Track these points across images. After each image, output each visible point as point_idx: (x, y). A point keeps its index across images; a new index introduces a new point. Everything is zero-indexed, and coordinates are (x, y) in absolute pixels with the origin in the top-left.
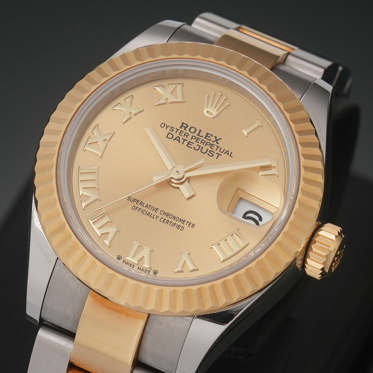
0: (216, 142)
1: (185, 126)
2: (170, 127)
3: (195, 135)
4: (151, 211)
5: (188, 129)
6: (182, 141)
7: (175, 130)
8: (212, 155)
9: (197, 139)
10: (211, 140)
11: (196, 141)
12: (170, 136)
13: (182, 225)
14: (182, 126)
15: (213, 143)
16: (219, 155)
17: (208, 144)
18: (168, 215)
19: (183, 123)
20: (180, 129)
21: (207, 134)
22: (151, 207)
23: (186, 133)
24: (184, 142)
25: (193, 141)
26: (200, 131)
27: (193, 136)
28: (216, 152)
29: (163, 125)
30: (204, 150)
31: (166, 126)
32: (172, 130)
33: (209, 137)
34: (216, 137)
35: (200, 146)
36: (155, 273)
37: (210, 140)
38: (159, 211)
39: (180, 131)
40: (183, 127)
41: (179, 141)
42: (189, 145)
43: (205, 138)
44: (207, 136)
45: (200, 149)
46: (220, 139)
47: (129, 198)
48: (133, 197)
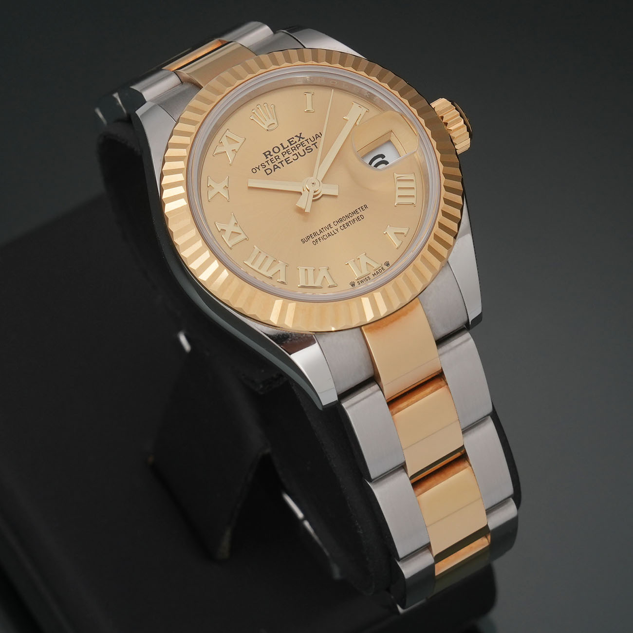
1: (268, 153)
2: (260, 166)
3: (282, 150)
4: (328, 231)
5: (272, 153)
6: (280, 165)
7: (266, 164)
8: (311, 150)
9: (288, 152)
10: (297, 141)
11: (289, 154)
12: (269, 171)
14: (266, 156)
15: (300, 142)
16: (314, 144)
17: (298, 146)
18: (340, 220)
19: (264, 154)
21: (288, 140)
22: (324, 229)
23: (275, 157)
24: (282, 164)
25: (287, 156)
26: (281, 144)
27: (282, 153)
28: (310, 145)
29: (255, 170)
30: (302, 153)
31: (257, 169)
32: (264, 167)
33: (293, 141)
34: (296, 136)
35: (296, 154)
36: (387, 264)
37: (296, 142)
38: (332, 225)
39: (269, 161)
40: (268, 156)
41: (278, 167)
42: (288, 162)
43: (291, 145)
44: (290, 142)
45: (298, 155)
46: (301, 134)
47: (303, 241)
48: (304, 237)
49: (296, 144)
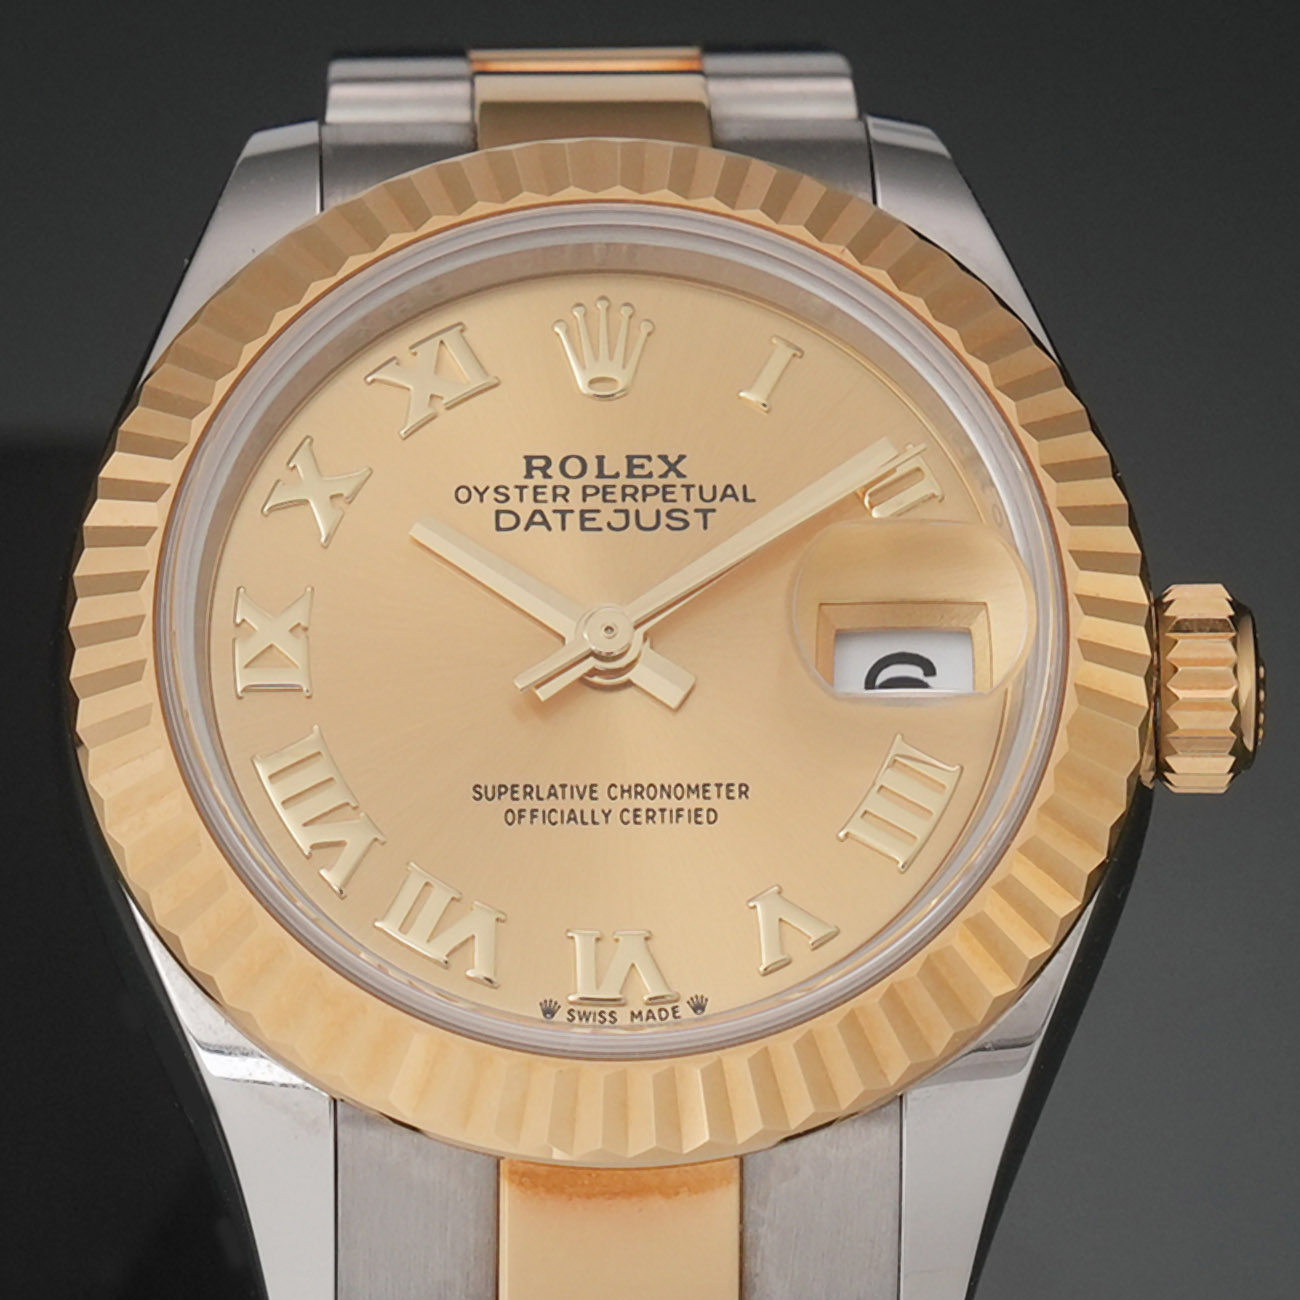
0: (672, 474)
1: (541, 463)
2: (491, 490)
3: (590, 478)
4: (577, 804)
5: (554, 470)
6: (554, 520)
7: (514, 493)
8: (681, 524)
9: (605, 492)
10: (655, 476)
11: (605, 500)
12: (507, 520)
13: (705, 805)
14: (530, 469)
15: (665, 481)
16: (705, 512)
17: (650, 490)
18: (638, 791)
19: (529, 459)
20: (531, 483)
21: (630, 458)
22: (568, 790)
23: (555, 488)
24: (563, 519)
25: (595, 502)
26: (600, 459)
27: (585, 488)
28: (689, 507)
29: (466, 493)
30: (648, 520)
31: (475, 496)
32: (502, 498)
33: (642, 466)
34: (664, 458)
35: (626, 512)
36: (698, 1006)
37: (650, 475)
38: (601, 793)
39: (531, 489)
40: (534, 472)
41: (545, 522)
42: (588, 524)
43: (630, 475)
44: (631, 467)
45: (636, 520)
46: (681, 457)
47: (478, 792)
48: (490, 781)
49: (647, 481)
